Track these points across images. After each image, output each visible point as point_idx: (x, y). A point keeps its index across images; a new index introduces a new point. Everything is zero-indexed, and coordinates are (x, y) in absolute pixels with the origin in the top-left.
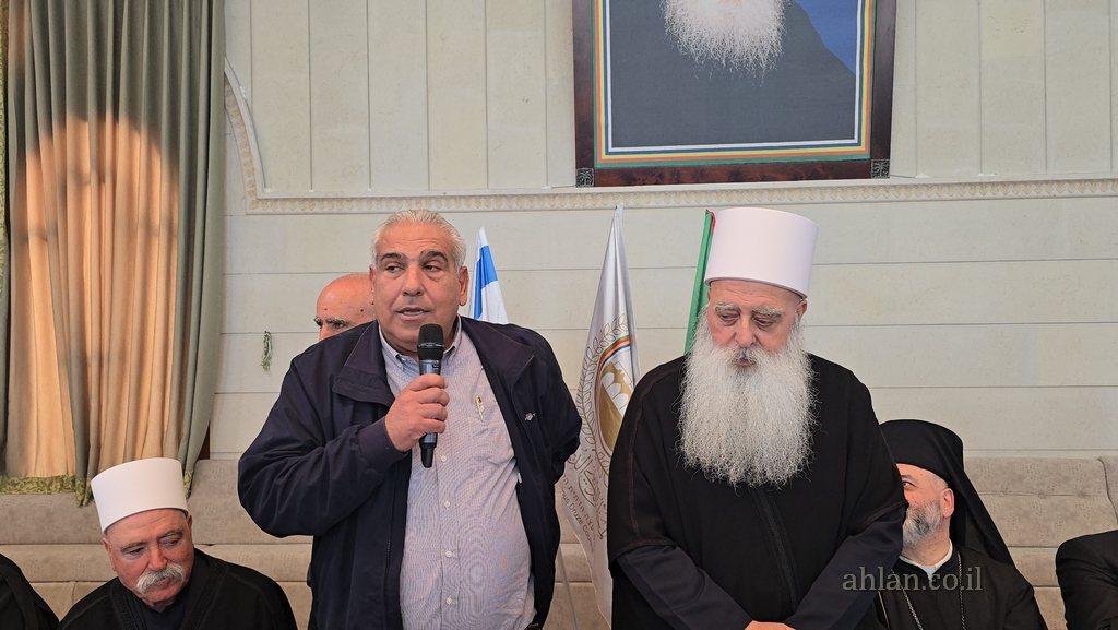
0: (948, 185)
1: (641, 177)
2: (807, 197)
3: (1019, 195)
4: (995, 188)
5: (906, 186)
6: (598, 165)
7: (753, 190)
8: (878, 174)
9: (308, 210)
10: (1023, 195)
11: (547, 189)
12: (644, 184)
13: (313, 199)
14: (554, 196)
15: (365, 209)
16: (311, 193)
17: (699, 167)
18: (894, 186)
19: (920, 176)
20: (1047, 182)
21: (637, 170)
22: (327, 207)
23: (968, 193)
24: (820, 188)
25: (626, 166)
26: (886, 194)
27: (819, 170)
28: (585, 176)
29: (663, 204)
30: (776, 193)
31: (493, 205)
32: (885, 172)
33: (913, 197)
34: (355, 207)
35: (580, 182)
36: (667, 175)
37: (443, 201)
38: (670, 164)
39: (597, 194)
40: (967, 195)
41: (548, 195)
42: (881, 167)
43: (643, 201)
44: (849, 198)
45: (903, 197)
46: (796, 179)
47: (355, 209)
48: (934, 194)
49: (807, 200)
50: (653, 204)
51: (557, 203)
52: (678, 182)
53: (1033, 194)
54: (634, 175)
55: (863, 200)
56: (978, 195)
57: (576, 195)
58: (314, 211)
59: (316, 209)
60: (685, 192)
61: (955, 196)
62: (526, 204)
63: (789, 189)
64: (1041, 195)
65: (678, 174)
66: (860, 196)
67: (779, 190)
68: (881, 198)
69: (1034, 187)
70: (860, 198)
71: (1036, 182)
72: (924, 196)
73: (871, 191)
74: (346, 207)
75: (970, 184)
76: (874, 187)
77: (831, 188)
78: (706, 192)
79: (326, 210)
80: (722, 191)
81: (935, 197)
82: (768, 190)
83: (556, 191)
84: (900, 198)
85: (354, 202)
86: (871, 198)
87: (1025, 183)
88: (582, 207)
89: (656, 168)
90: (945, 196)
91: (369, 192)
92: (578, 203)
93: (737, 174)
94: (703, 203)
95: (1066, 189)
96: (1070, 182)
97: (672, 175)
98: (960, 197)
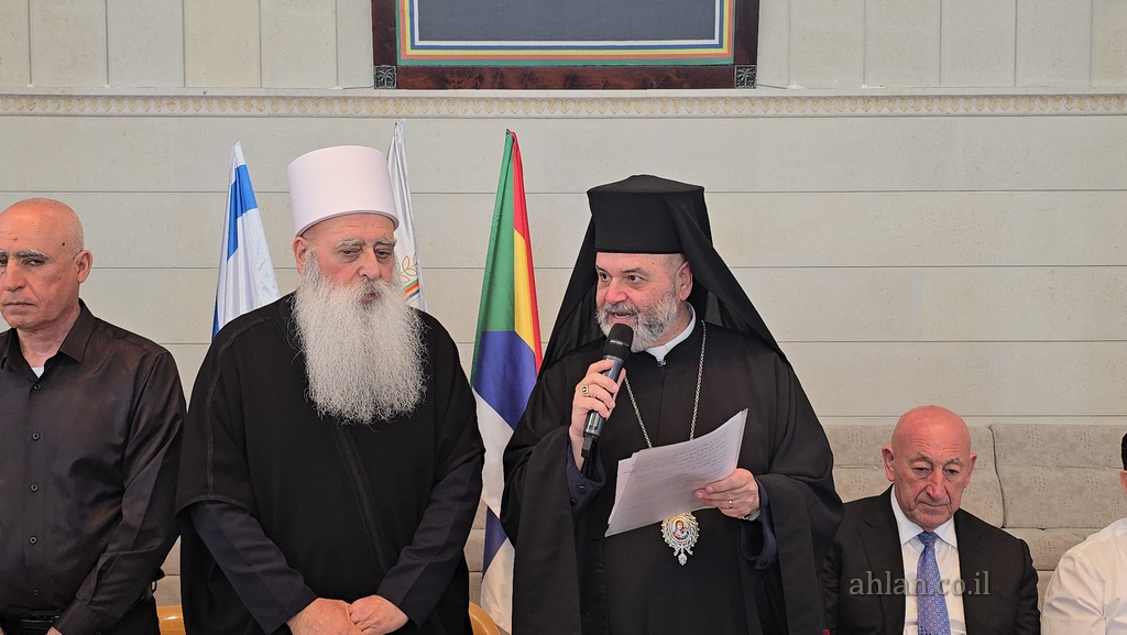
0: (825, 98)
1: (456, 79)
2: (657, 109)
3: (907, 112)
4: (879, 103)
5: (776, 99)
6: (402, 62)
7: (593, 100)
8: (742, 83)
9: (27, 111)
10: (912, 112)
11: (337, 90)
12: (460, 88)
13: (33, 96)
14: (346, 99)
15: (101, 110)
16: (30, 88)
17: (527, 68)
18: (762, 98)
19: (794, 86)
20: (939, 97)
21: (451, 70)
22: (51, 107)
23: (847, 108)
24: (673, 99)
25: (435, 64)
26: (751, 108)
27: (672, 76)
28: (386, 75)
29: (483, 113)
30: (621, 104)
31: (268, 108)
32: (751, 82)
33: (784, 112)
34: (88, 108)
35: (379, 83)
36: (488, 78)
37: (203, 102)
38: (492, 64)
39: (401, 99)
40: (847, 111)
41: (338, 98)
42: (745, 74)
43: (459, 110)
44: (708, 112)
45: (771, 112)
46: (645, 86)
47: (88, 111)
48: (809, 109)
49: (658, 113)
50: (471, 113)
51: (350, 108)
52: (502, 87)
53: (924, 111)
54: (448, 76)
55: (723, 114)
56: (860, 111)
57: (374, 98)
58: (33, 112)
59: (38, 109)
60: (510, 100)
61: (833, 112)
62: (310, 108)
63: (636, 100)
64: (933, 112)
65: (502, 77)
66: (721, 109)
67: (624, 100)
68: (746, 112)
69: (924, 102)
70: (721, 112)
71: (927, 97)
72: (797, 111)
73: (734, 104)
74: (76, 108)
75: (849, 97)
76: (737, 99)
77: (687, 99)
78: (535, 100)
79: (50, 110)
80: (556, 99)
81: (810, 112)
82: (611, 99)
83: (349, 93)
84: (767, 114)
85: (86, 102)
86: (734, 112)
87: (914, 97)
88: (382, 114)
89: (474, 68)
90: (822, 112)
91: (107, 89)
92: (377, 109)
93: (573, 78)
94: (533, 113)
95: (961, 107)
96: (966, 97)
97: (495, 77)
98: (838, 113)
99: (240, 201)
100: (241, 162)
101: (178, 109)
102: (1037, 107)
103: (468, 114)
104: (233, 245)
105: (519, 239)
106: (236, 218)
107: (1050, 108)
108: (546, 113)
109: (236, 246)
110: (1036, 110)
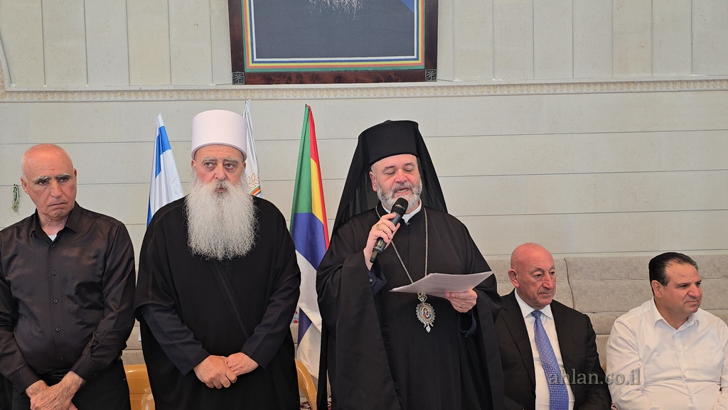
0: (473, 86)
1: (277, 79)
2: (385, 93)
3: (517, 93)
4: (502, 89)
5: (447, 87)
6: (247, 70)
7: (350, 89)
8: (429, 79)
9: (43, 100)
10: (520, 93)
11: (212, 86)
12: (279, 84)
13: (46, 92)
14: (218, 90)
15: (84, 98)
16: (45, 87)
17: (315, 72)
18: (440, 87)
19: (457, 80)
20: (534, 85)
21: (274, 74)
22: (56, 98)
23: (485, 91)
24: (393, 88)
25: (266, 71)
26: (435, 92)
27: (392, 76)
28: (239, 77)
29: (292, 97)
30: (365, 91)
31: (175, 96)
32: (434, 78)
33: (452, 94)
35: (235, 82)
36: (294, 78)
37: (140, 94)
38: (296, 71)
39: (247, 90)
40: (485, 93)
41: (213, 90)
42: (431, 74)
43: (278, 95)
44: (412, 95)
45: (445, 94)
46: (378, 81)
47: (77, 99)
48: (465, 92)
49: (385, 95)
50: (285, 97)
51: (220, 95)
52: (301, 82)
53: (526, 92)
54: (272, 77)
55: (420, 95)
56: (492, 93)
57: (233, 90)
58: (47, 100)
59: (49, 99)
60: (306, 89)
61: (478, 94)
62: (198, 96)
63: (373, 88)
64: (530, 93)
65: (301, 77)
66: (418, 93)
67: (367, 88)
68: (432, 94)
69: (526, 87)
71: (527, 85)
72: (459, 94)
73: (425, 90)
74: (70, 97)
75: (487, 86)
76: (427, 87)
77: (400, 88)
78: (320, 89)
79: (56, 99)
80: (331, 89)
81: (465, 94)
83: (219, 87)
84: (443, 95)
85: (76, 94)
86: (425, 94)
87: (520, 85)
88: (236, 98)
89: (286, 73)
90: (472, 93)
91: (87, 87)
92: (234, 95)
93: (340, 77)
94: (318, 96)
95: (545, 89)
96: (547, 84)
97: (297, 77)
98: (480, 94)
99: (162, 145)
100: (162, 125)
101: (126, 97)
102: (585, 89)
103: (283, 98)
104: (159, 170)
105: (313, 163)
106: (160, 155)
107: (592, 89)
108: (325, 96)
109: (160, 170)
110: (584, 91)
